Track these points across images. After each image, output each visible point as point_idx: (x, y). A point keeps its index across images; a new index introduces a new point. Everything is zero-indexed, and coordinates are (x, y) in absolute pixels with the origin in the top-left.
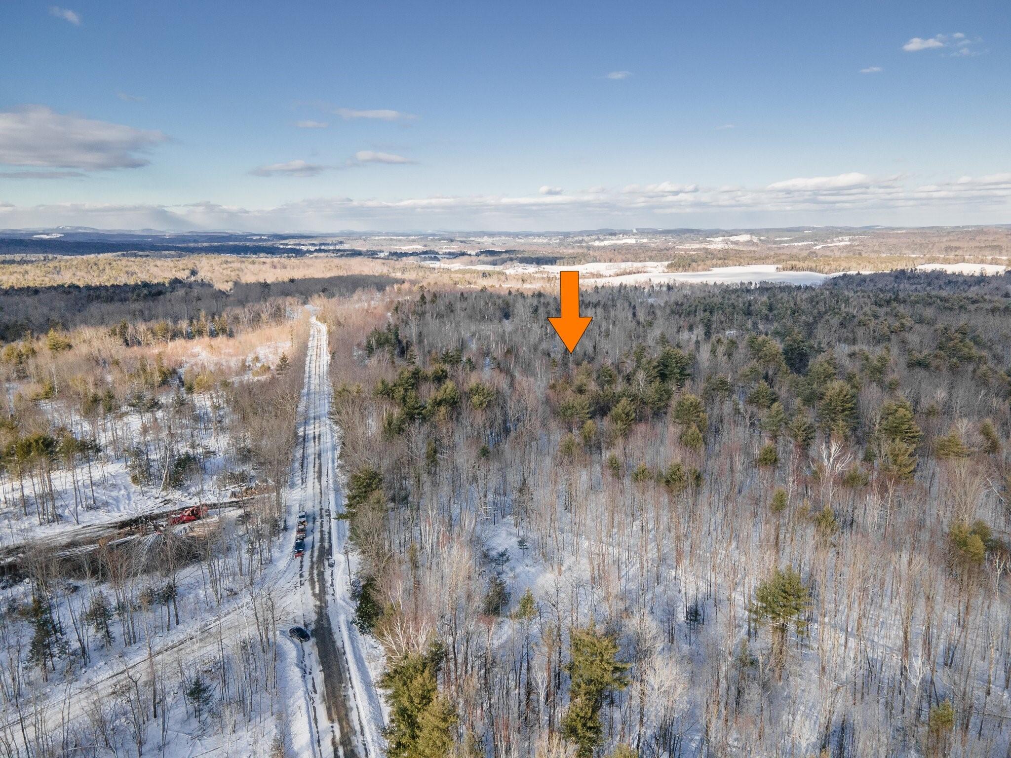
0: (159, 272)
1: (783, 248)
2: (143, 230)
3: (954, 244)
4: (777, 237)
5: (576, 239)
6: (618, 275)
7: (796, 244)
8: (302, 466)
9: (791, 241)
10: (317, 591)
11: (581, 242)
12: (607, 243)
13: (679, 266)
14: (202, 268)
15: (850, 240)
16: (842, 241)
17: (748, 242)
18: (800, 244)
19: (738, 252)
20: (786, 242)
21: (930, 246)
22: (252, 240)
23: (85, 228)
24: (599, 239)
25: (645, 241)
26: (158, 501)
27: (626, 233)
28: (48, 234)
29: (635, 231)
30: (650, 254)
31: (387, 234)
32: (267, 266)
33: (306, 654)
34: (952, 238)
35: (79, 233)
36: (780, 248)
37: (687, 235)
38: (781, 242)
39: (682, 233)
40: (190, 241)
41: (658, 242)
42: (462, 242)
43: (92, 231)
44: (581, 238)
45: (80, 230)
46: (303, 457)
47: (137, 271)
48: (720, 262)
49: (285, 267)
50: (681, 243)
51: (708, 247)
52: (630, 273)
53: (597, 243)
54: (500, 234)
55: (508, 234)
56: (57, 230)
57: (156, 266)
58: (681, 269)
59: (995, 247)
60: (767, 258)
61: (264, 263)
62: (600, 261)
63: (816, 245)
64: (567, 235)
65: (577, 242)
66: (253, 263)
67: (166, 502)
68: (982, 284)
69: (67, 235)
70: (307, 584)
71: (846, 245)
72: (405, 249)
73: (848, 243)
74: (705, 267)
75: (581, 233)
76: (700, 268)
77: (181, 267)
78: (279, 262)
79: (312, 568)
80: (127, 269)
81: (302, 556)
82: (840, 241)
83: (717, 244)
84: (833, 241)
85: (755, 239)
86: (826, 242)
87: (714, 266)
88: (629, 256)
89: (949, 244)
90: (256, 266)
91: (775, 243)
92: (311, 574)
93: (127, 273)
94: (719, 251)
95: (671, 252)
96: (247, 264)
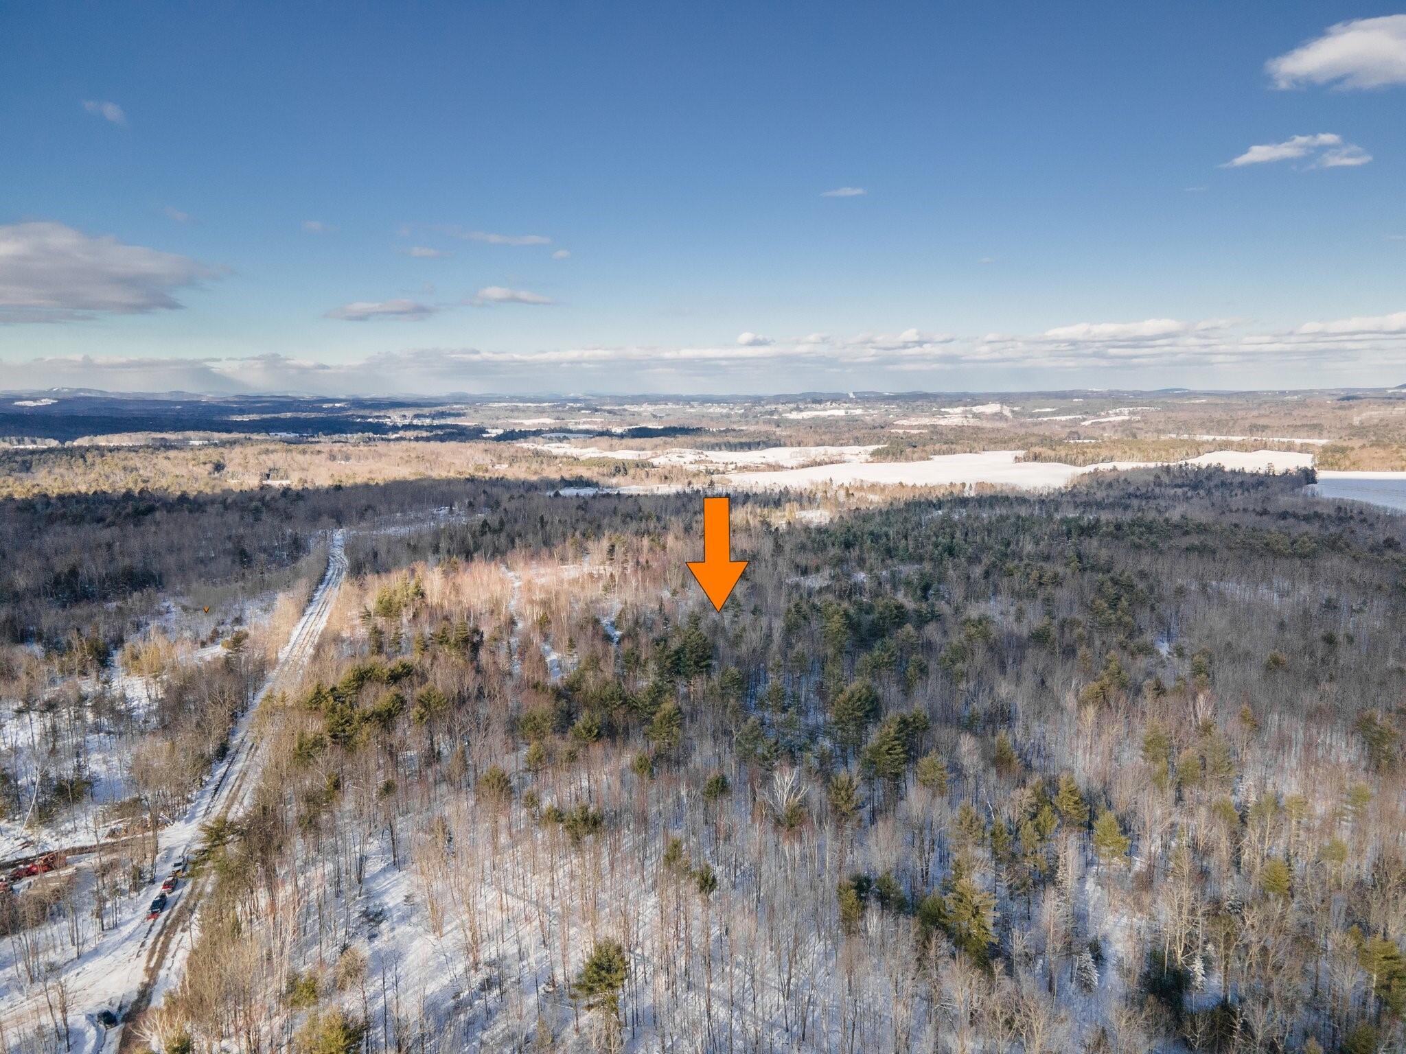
0: (170, 466)
1: (1041, 424)
2: (171, 393)
3: (1261, 422)
4: (1036, 407)
5: (768, 407)
6: (803, 466)
7: (1058, 418)
8: (216, 790)
9: (1054, 414)
10: (152, 964)
11: (772, 413)
12: (807, 415)
13: (888, 454)
14: (231, 460)
15: (1130, 413)
16: (1121, 413)
17: (996, 414)
18: (1064, 418)
19: (977, 430)
20: (1046, 414)
21: (1231, 424)
22: (321, 410)
23: (89, 391)
24: (798, 409)
25: (859, 412)
26: (18, 842)
27: (836, 399)
28: (35, 400)
29: (851, 395)
30: (856, 433)
31: (512, 399)
32: (323, 456)
33: (107, 1042)
34: (1262, 412)
35: (79, 398)
36: (1036, 424)
37: (919, 403)
38: (1040, 415)
39: (913, 400)
40: (233, 411)
41: (873, 414)
42: (609, 412)
43: (99, 395)
44: (773, 407)
45: (82, 394)
46: (225, 776)
47: (138, 465)
48: (945, 447)
49: (347, 458)
50: (906, 416)
51: (942, 422)
52: (820, 464)
53: (794, 416)
54: (666, 399)
55: (677, 399)
56: (48, 394)
57: (167, 458)
58: (890, 457)
59: (1314, 427)
60: (1011, 440)
61: (319, 452)
62: (785, 445)
63: (1084, 420)
64: (757, 400)
65: (767, 413)
66: (304, 452)
67: (27, 844)
68: (1260, 488)
69: (62, 401)
70: (145, 955)
71: (1123, 421)
72: (529, 423)
73: (1127, 418)
74: (924, 455)
75: (777, 399)
76: (916, 456)
77: (202, 458)
78: (340, 451)
79: (160, 934)
80: (125, 463)
81: (156, 919)
82: (1117, 414)
83: (954, 417)
84: (1108, 415)
85: (1007, 411)
86: (1099, 416)
87: (936, 453)
88: (826, 438)
89: (1255, 421)
90: (307, 456)
91: (1032, 416)
92: (155, 943)
93: (125, 468)
94: (952, 429)
95: (886, 430)
96: (294, 454)
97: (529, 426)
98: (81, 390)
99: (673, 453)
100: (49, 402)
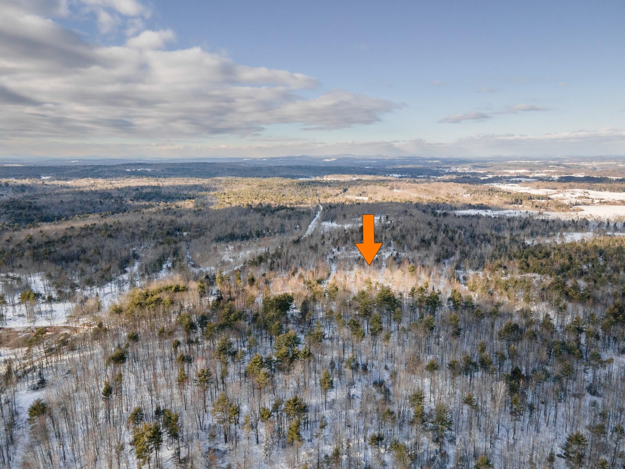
49: (398, 189)
97: (512, 174)
98: (347, 155)
99: (569, 192)
100: (334, 159)
